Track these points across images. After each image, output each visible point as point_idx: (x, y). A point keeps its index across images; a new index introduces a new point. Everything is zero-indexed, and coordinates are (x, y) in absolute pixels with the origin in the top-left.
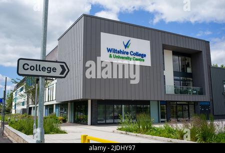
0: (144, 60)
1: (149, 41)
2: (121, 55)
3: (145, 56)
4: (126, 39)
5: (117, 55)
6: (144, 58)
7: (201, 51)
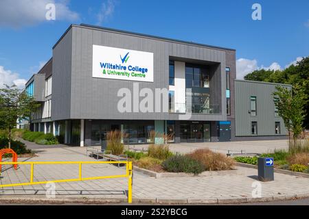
0: (144, 76)
1: (152, 54)
2: (117, 70)
3: (146, 70)
4: (123, 52)
5: (113, 70)
6: (145, 73)
7: (219, 63)
